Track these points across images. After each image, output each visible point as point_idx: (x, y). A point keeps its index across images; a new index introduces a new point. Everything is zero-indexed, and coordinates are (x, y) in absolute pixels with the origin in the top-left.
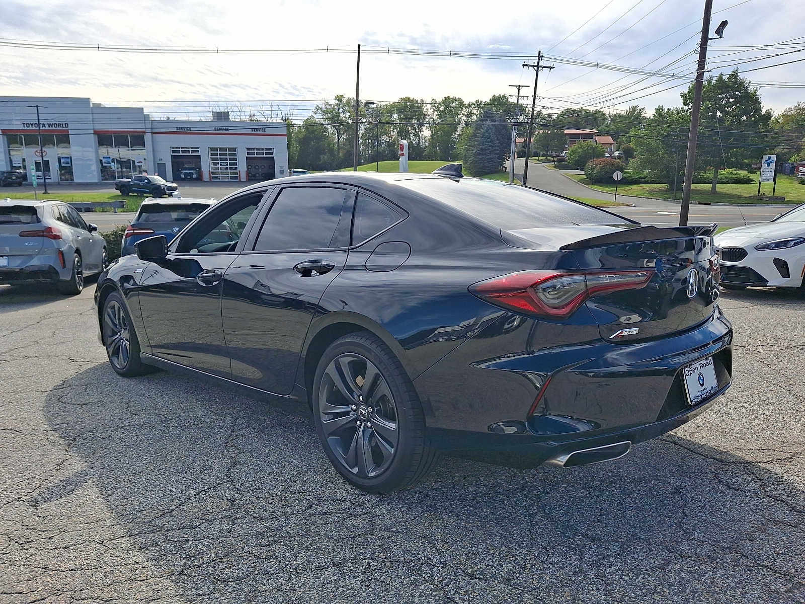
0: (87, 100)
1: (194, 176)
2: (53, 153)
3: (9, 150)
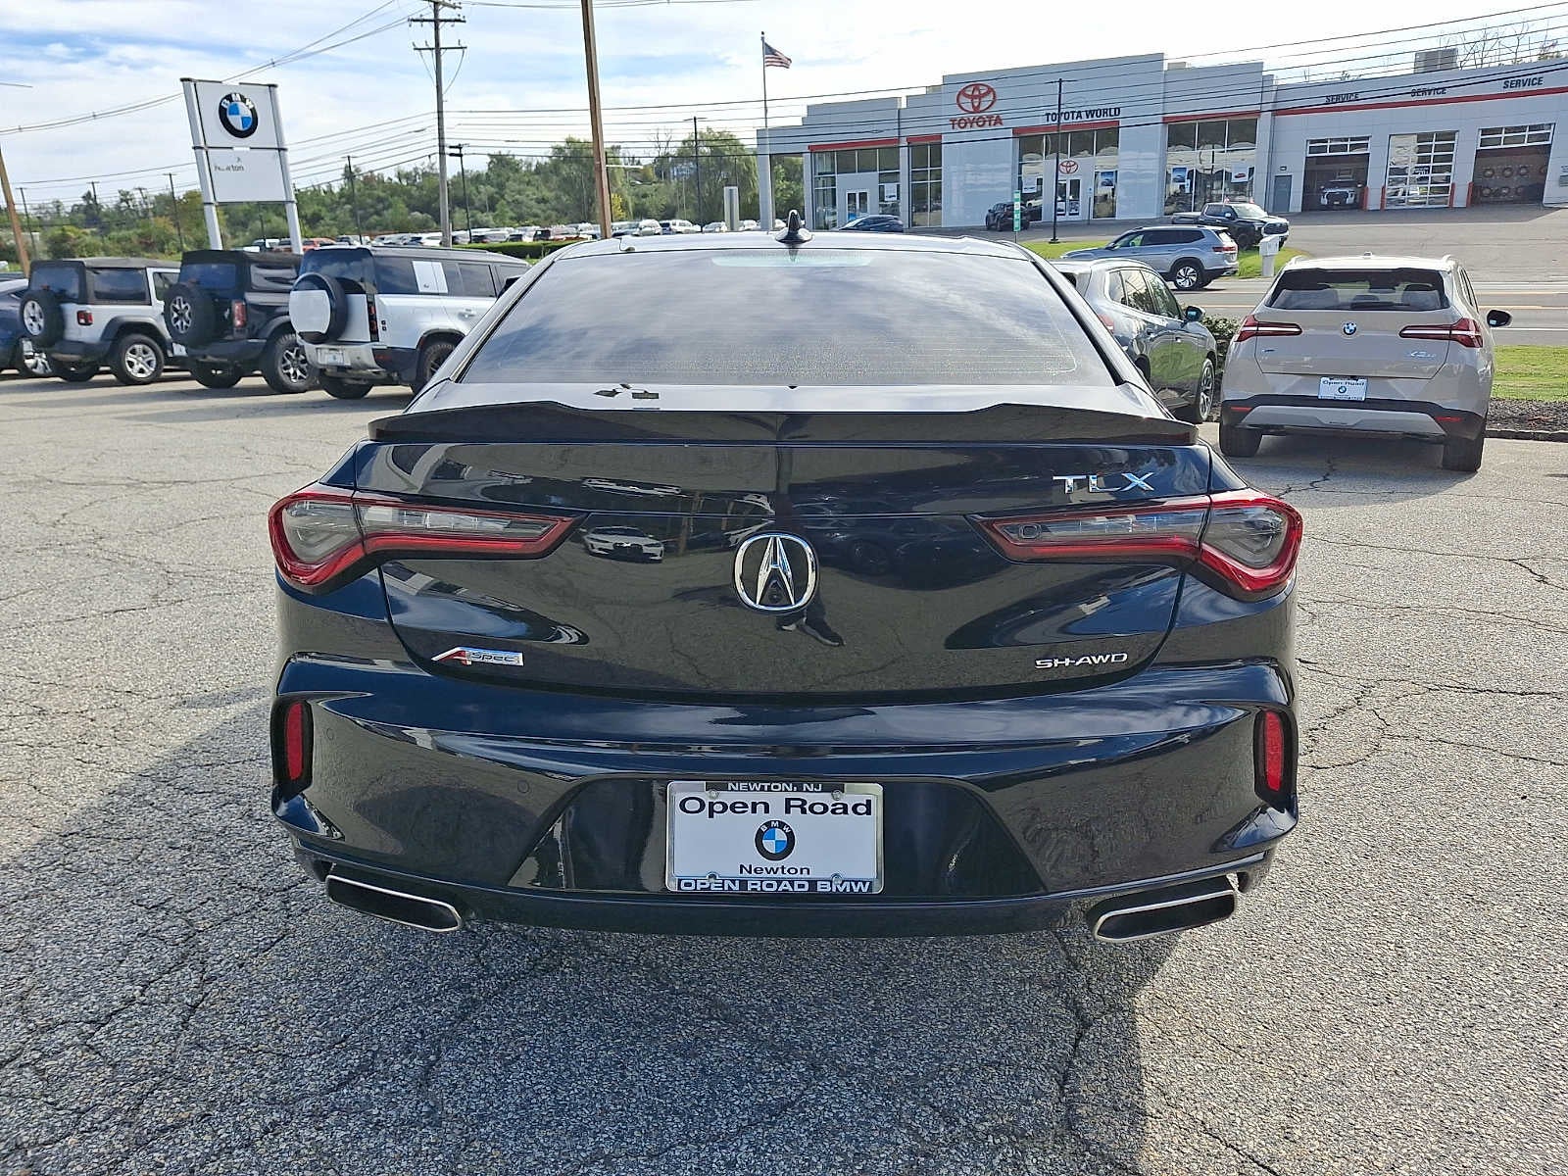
0: (1159, 58)
1: (1350, 200)
2: (1087, 167)
3: (1020, 165)
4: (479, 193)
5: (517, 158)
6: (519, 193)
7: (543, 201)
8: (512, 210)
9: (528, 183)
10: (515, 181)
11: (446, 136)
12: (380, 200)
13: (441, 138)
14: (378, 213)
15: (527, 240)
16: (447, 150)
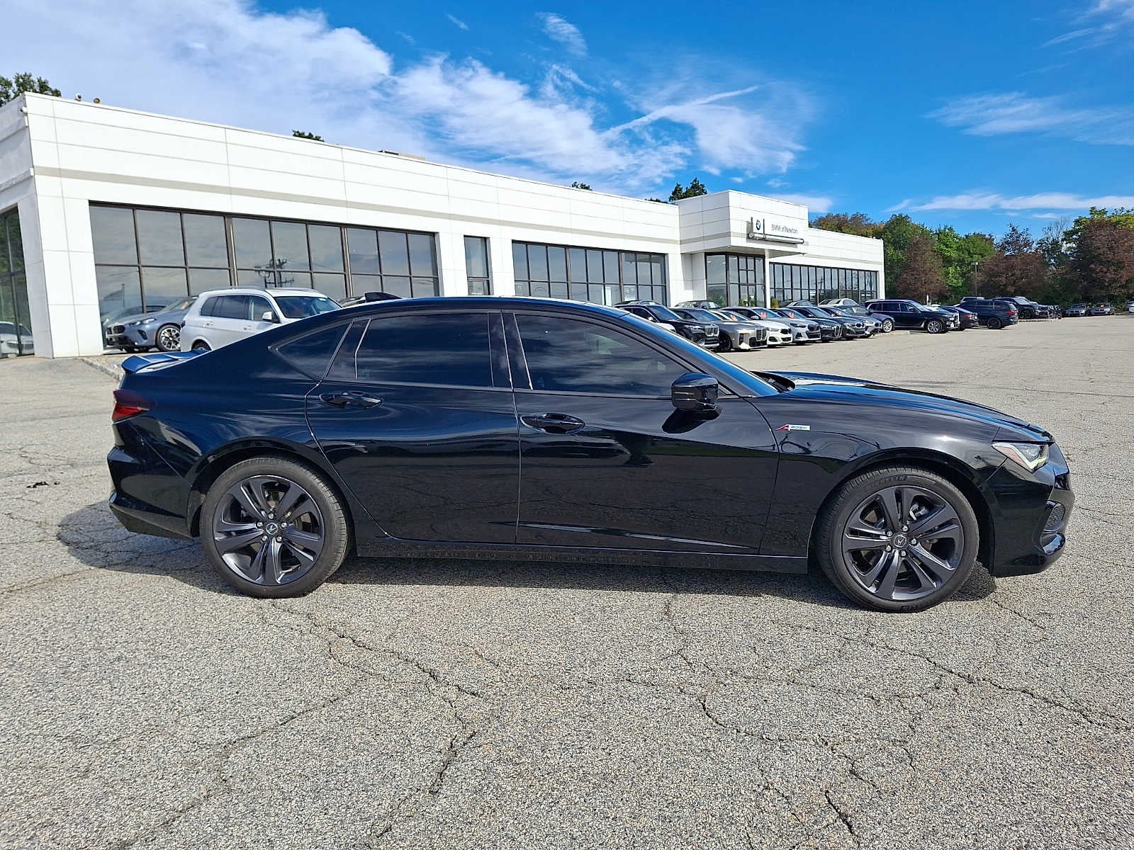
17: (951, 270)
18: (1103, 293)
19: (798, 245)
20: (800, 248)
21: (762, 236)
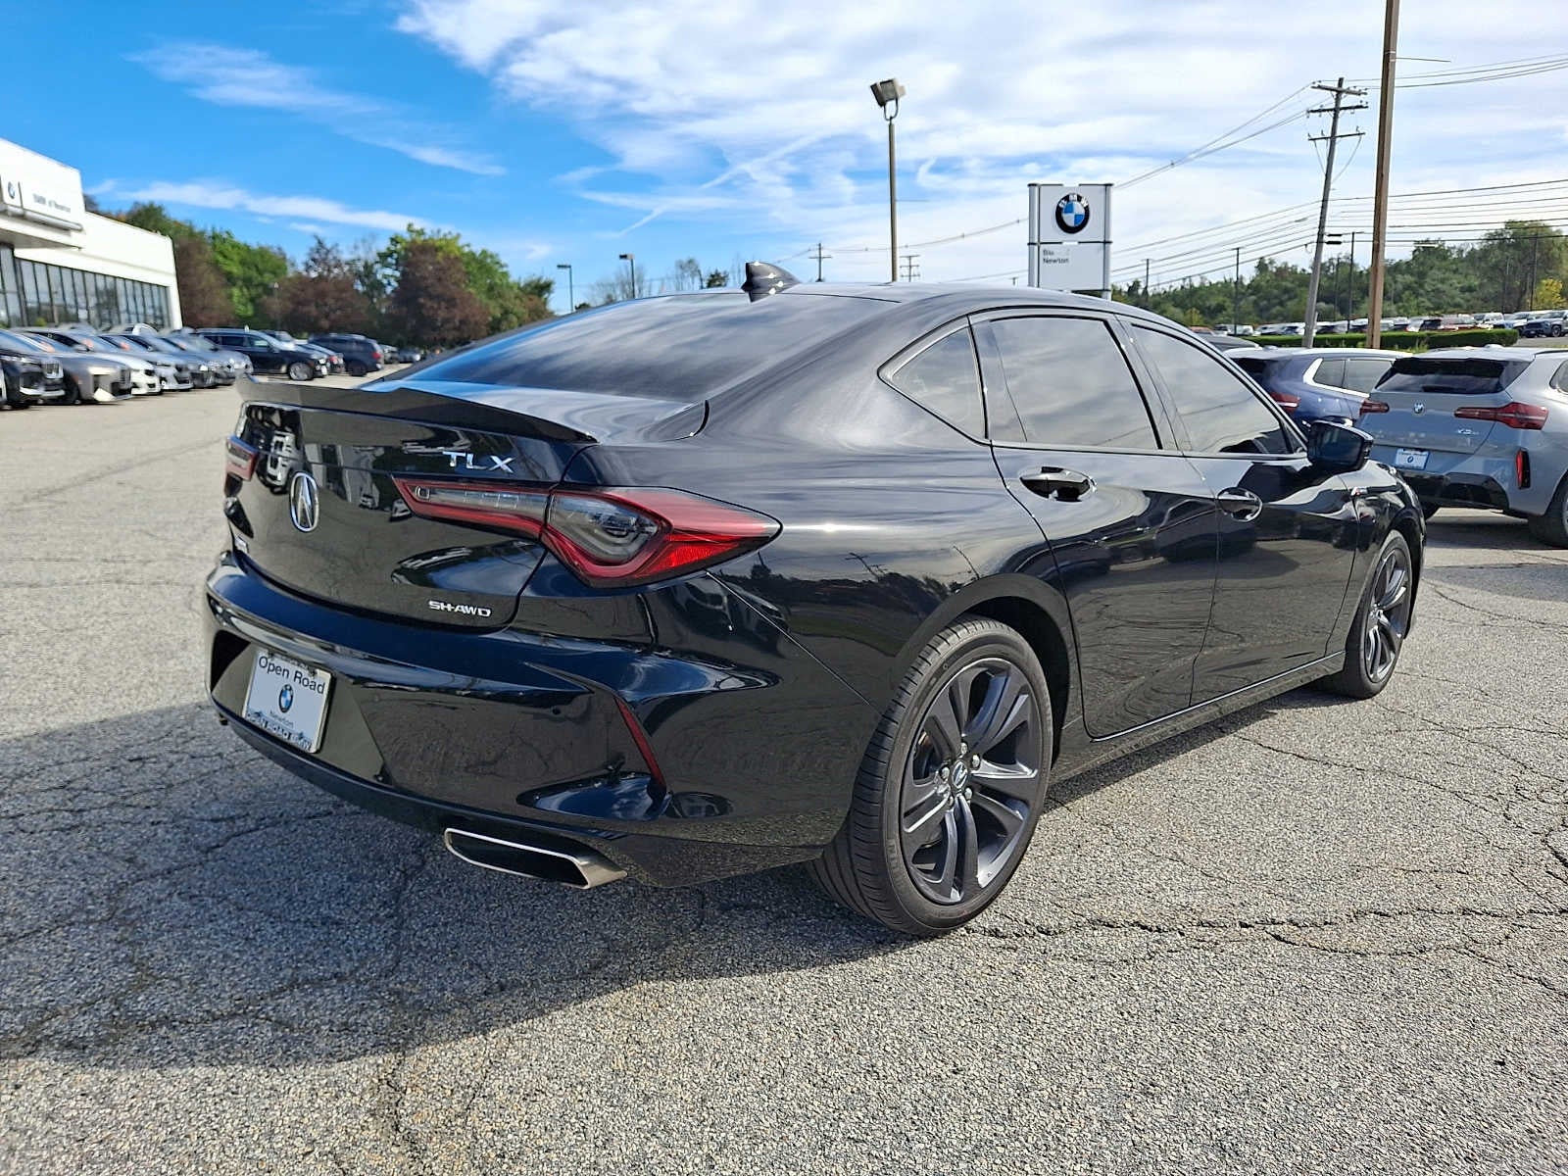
4: (1396, 282)
5: (1447, 244)
6: (1443, 281)
7: (1470, 289)
8: (1429, 300)
9: (1455, 271)
10: (1439, 269)
11: (1327, 224)
12: (1286, 291)
13: (1321, 226)
14: (1281, 304)
15: (1413, 329)
16: (1326, 239)
17: (236, 292)
18: (435, 334)
19: (73, 233)
20: (73, 238)
21: (19, 211)
